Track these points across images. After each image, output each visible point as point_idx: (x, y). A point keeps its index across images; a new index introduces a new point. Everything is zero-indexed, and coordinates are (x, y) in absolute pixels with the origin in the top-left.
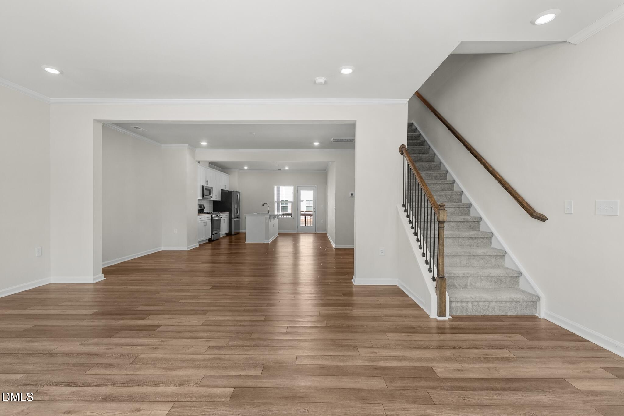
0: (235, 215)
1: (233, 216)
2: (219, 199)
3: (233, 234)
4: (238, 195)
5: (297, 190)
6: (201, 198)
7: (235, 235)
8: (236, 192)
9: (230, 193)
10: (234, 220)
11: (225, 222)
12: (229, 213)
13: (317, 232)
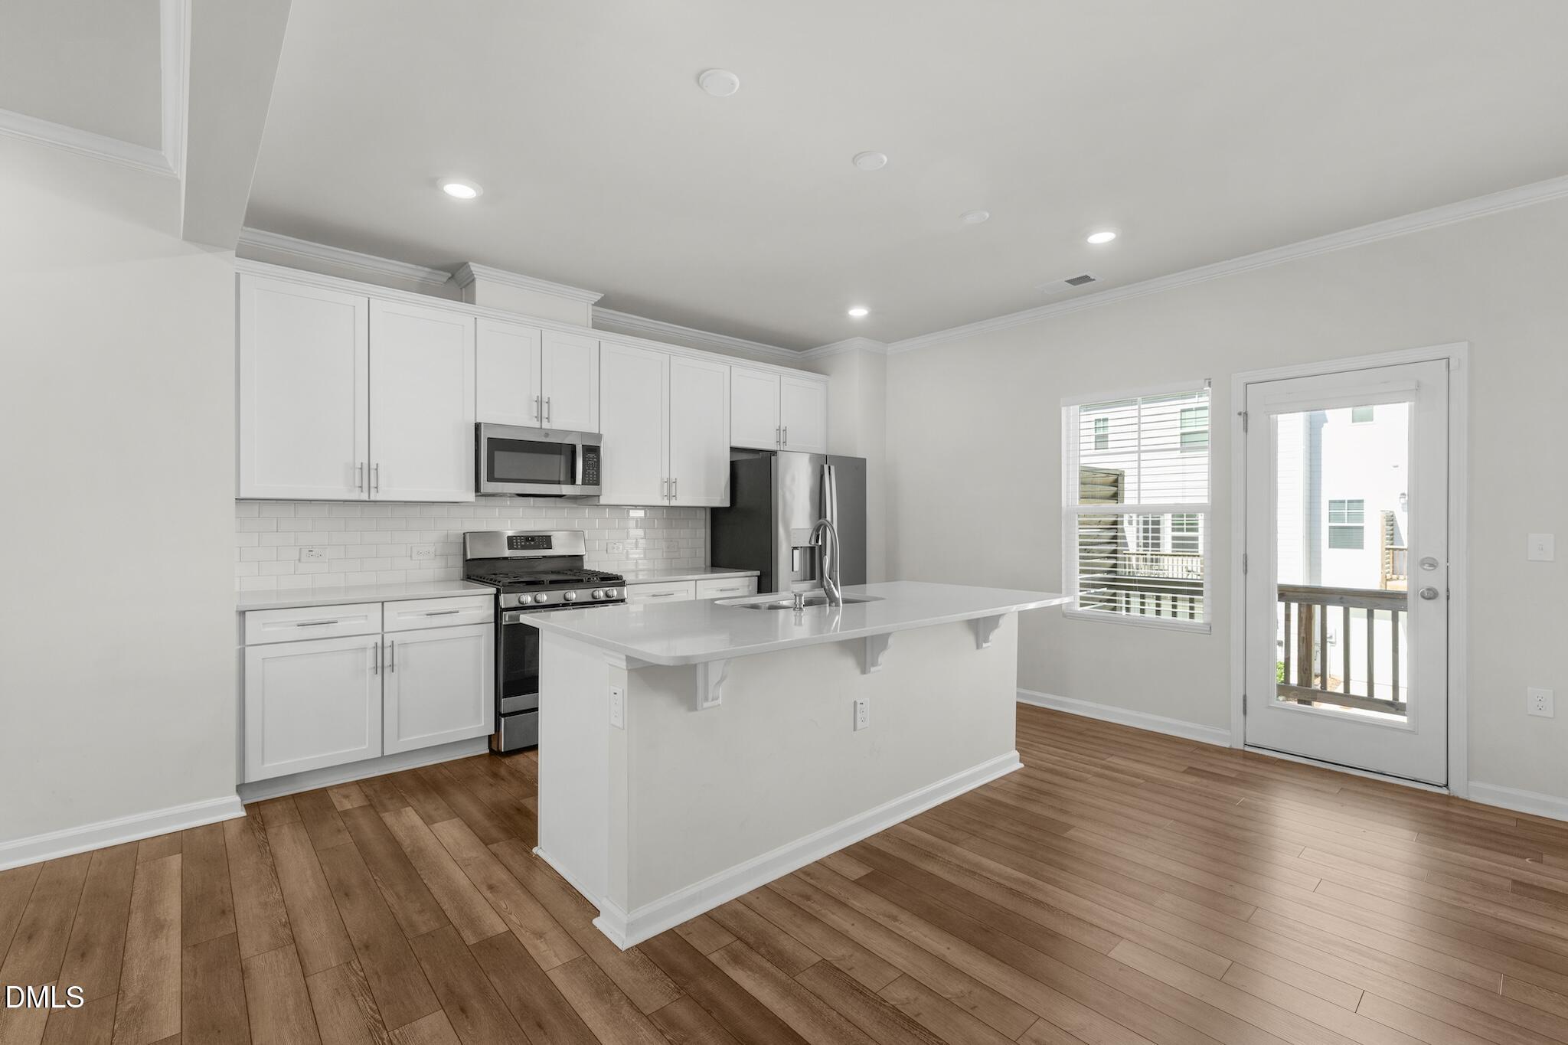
6: (470, 496)
13: (1462, 795)
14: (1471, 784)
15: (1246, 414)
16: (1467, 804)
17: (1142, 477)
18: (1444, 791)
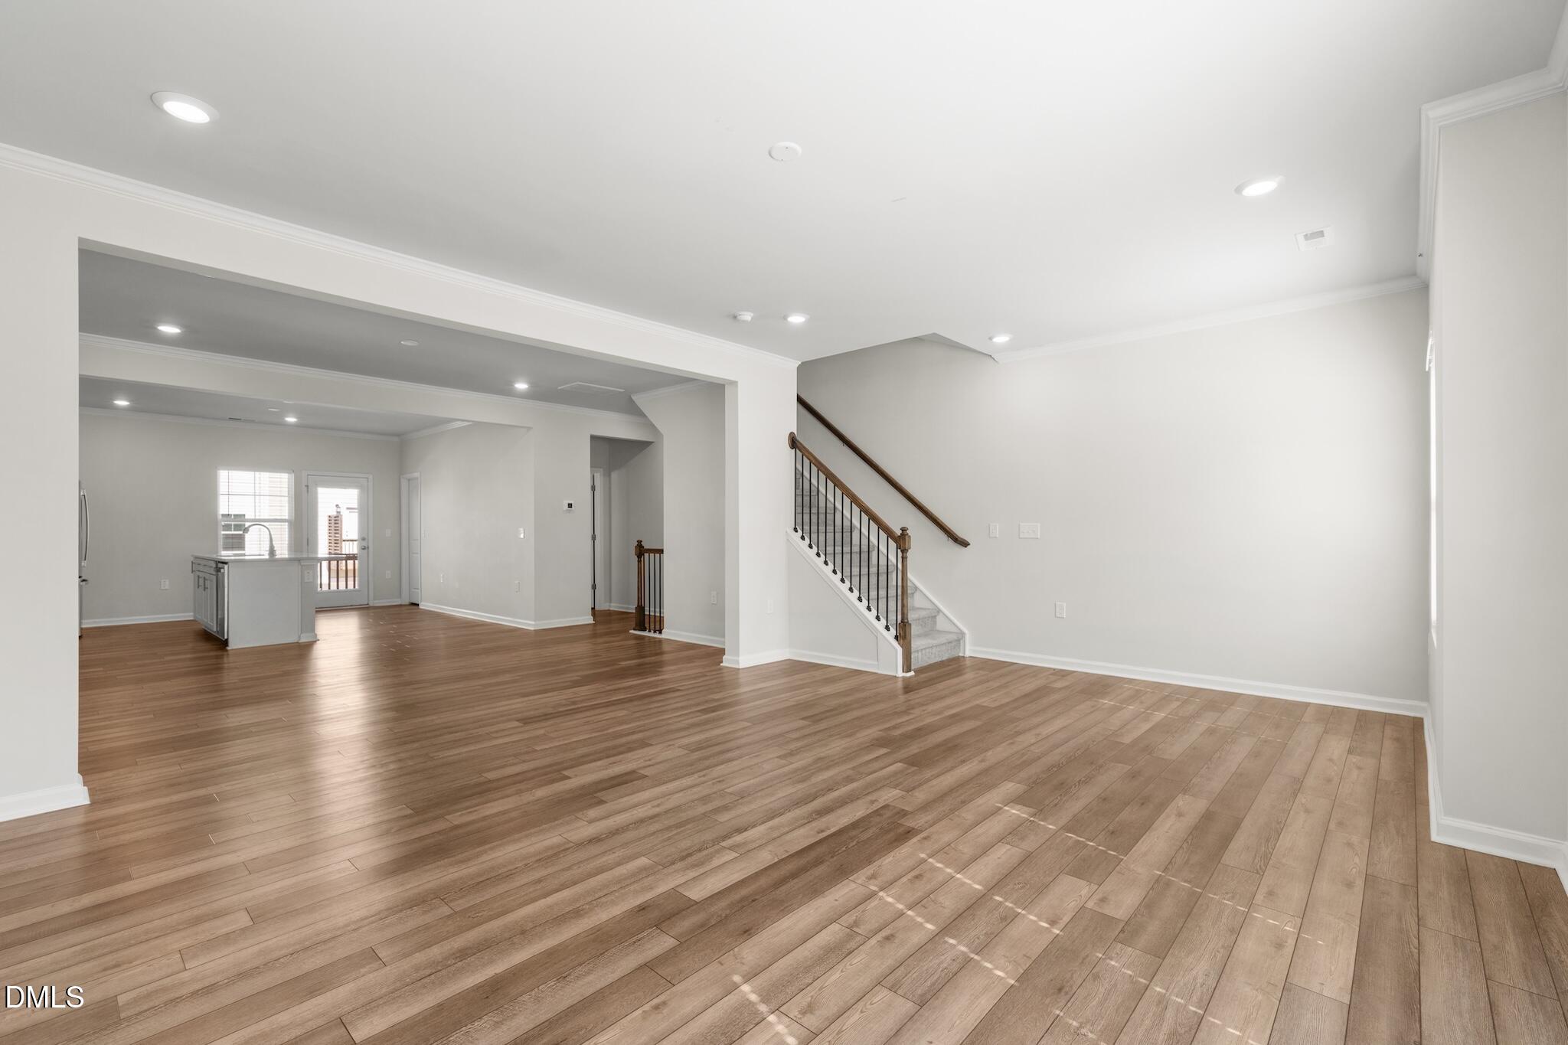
13: (372, 605)
14: (374, 601)
15: (308, 484)
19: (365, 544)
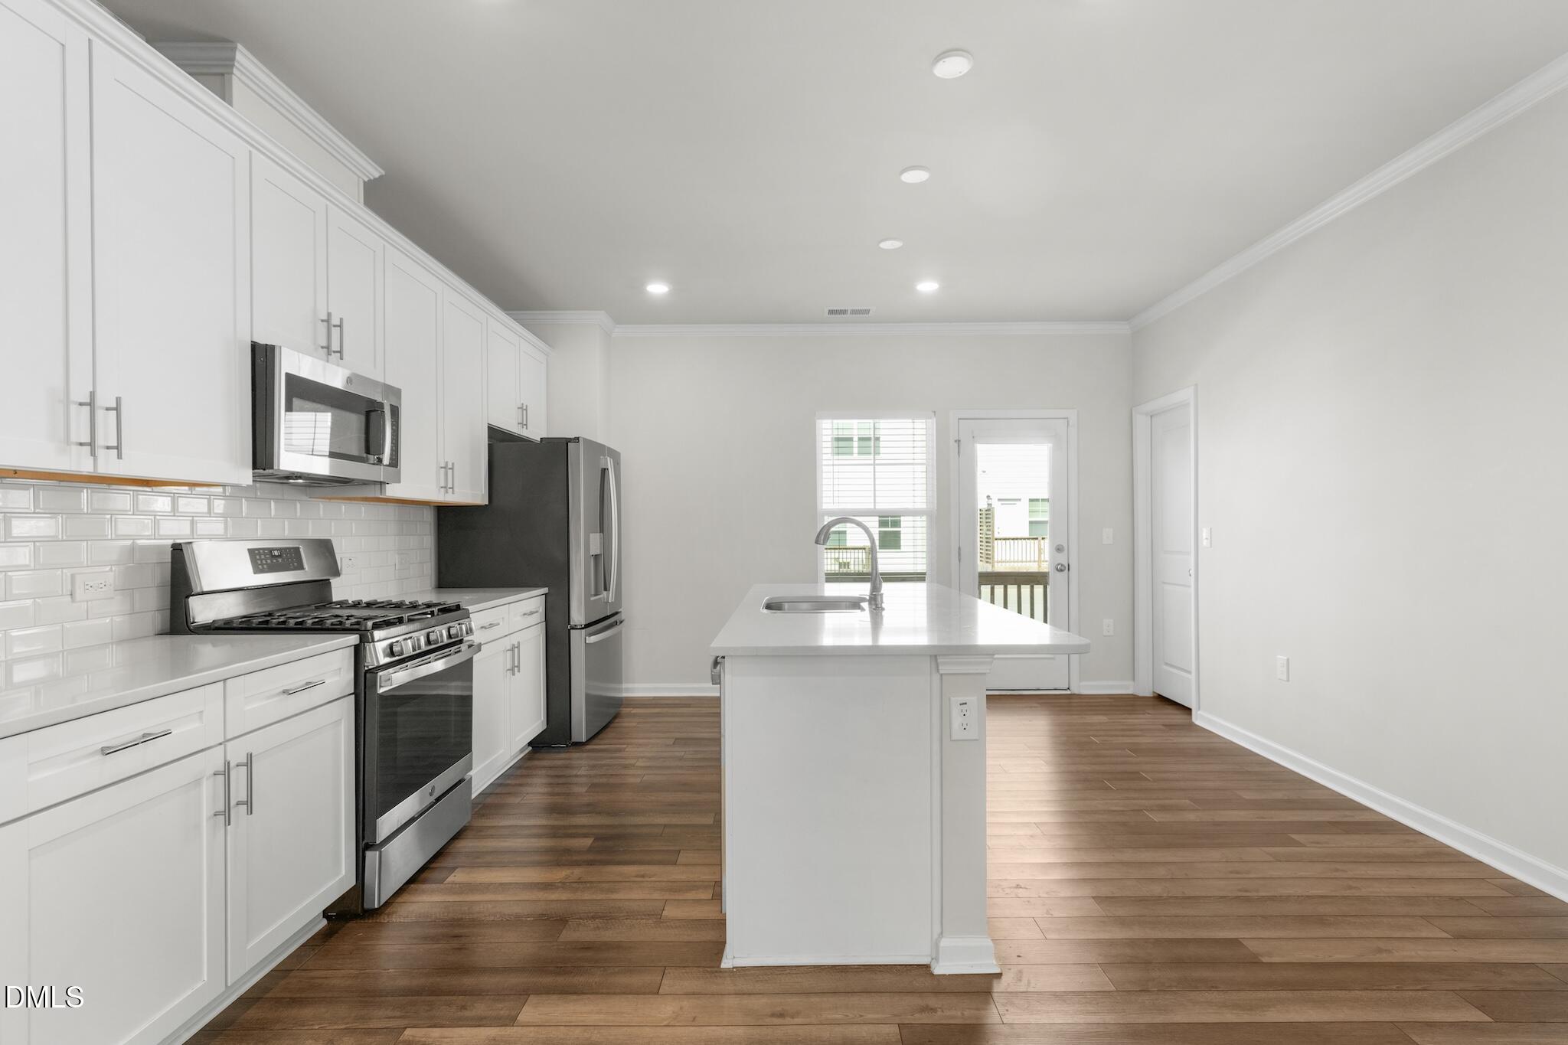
0: (589, 605)
1: (578, 616)
2: (471, 490)
3: (575, 738)
4: (604, 471)
5: (958, 441)
6: (245, 476)
7: (589, 741)
8: (598, 450)
9: (557, 451)
10: (579, 641)
11: (514, 668)
12: (545, 590)
13: (1076, 692)
14: (1081, 684)
15: (959, 441)
16: (1080, 696)
17: (876, 486)
18: (1068, 692)
19: (1062, 559)
